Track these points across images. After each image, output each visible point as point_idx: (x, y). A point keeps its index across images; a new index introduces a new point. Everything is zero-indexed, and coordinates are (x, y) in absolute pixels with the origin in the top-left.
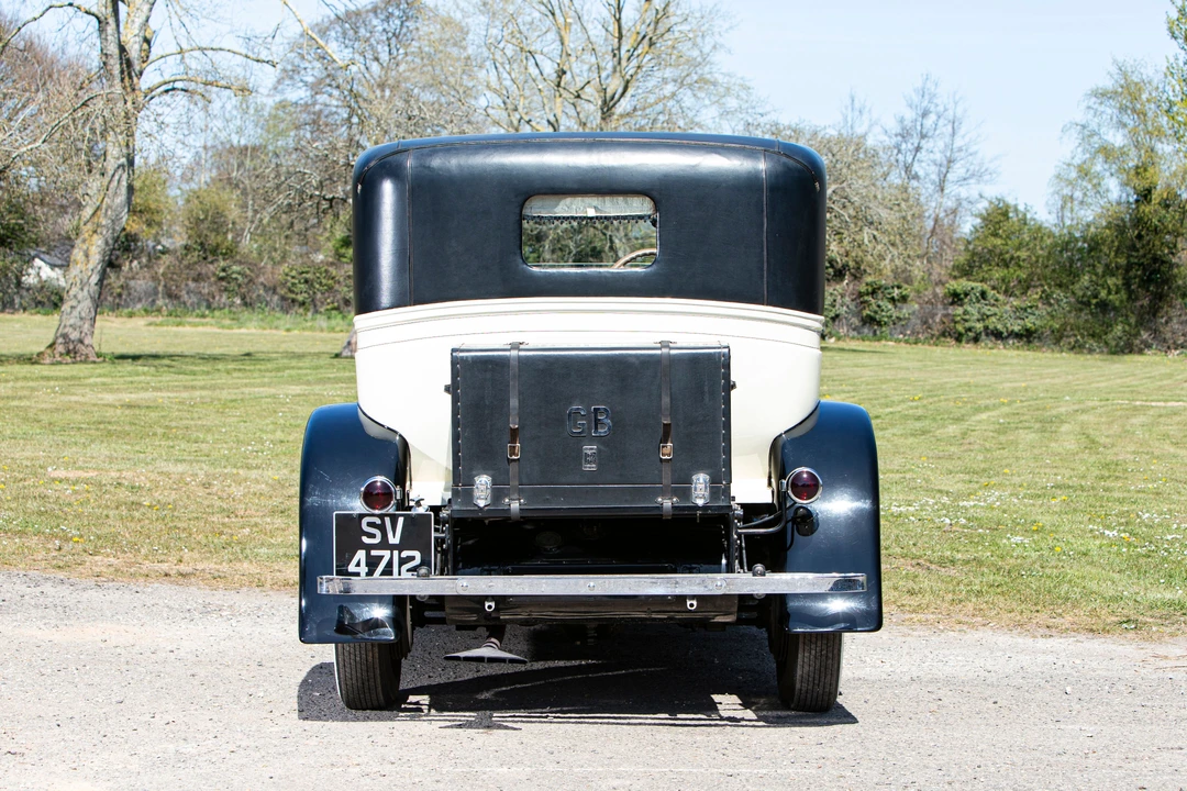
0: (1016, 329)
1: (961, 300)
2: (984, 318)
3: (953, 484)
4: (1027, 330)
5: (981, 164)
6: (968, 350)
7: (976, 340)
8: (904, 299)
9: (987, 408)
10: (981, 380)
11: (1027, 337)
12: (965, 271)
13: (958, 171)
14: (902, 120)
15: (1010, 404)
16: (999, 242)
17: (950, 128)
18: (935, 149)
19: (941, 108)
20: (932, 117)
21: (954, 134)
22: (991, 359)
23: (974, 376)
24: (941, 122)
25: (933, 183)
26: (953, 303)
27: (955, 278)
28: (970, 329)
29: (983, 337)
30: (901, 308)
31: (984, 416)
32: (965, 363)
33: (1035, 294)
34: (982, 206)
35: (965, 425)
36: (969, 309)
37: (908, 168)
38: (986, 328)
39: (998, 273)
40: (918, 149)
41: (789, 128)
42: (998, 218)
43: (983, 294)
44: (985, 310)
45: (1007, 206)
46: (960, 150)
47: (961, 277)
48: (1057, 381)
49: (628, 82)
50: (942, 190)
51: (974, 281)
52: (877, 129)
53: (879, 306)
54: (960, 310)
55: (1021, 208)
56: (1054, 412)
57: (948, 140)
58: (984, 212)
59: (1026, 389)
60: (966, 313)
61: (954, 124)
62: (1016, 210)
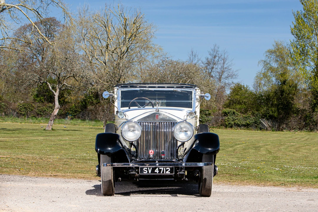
0: (244, 123)
1: (227, 115)
2: (234, 120)
3: (235, 160)
4: (247, 124)
5: (233, 72)
6: (229, 130)
7: (231, 127)
8: (210, 114)
9: (239, 144)
10: (235, 138)
11: (247, 126)
12: (228, 106)
13: (225, 75)
14: (207, 59)
15: (245, 143)
16: (238, 97)
17: (223, 61)
18: (218, 68)
19: (220, 55)
20: (217, 58)
21: (224, 63)
22: (236, 132)
23: (232, 137)
24: (220, 60)
25: (217, 78)
26: (225, 116)
27: (225, 108)
28: (230, 124)
29: (234, 126)
30: (208, 117)
31: (238, 146)
32: (229, 133)
33: (249, 113)
34: (233, 86)
35: (234, 148)
37: (210, 73)
38: (235, 123)
39: (238, 106)
40: (213, 68)
41: (175, 62)
42: (238, 89)
43: (234, 113)
44: (235, 118)
45: (241, 86)
46: (226, 68)
47: (228, 107)
48: (258, 138)
49: (128, 48)
50: (220, 81)
51: (231, 109)
52: (200, 62)
53: (202, 116)
54: (227, 118)
55: (245, 86)
56: (258, 145)
57: (222, 65)
58: (233, 87)
59: (249, 140)
60: (228, 118)
61: (224, 60)
62: (244, 87)
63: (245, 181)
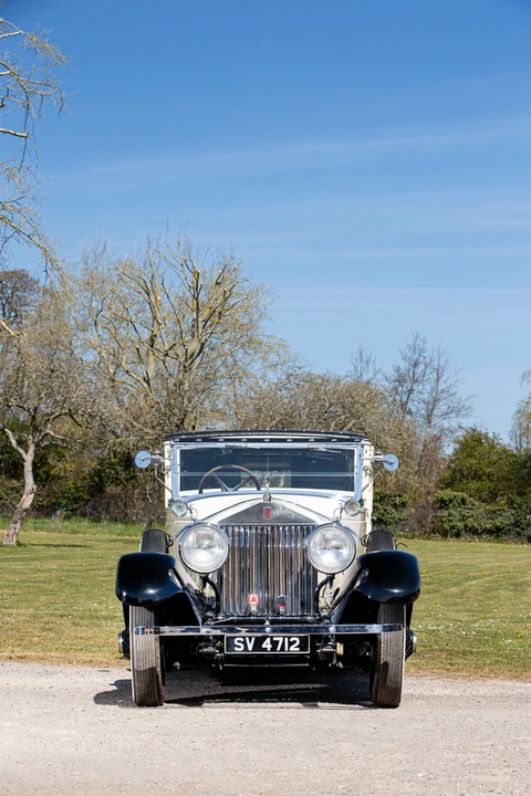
0: (488, 526)
1: (447, 505)
2: (463, 518)
3: (464, 617)
4: (497, 528)
5: (459, 403)
6: (452, 543)
7: (458, 535)
8: (404, 505)
9: (475, 578)
10: (467, 562)
11: (496, 533)
12: (449, 483)
13: (442, 407)
14: (398, 370)
15: (490, 575)
16: (474, 461)
17: (435, 374)
18: (424, 391)
19: (428, 360)
20: (422, 367)
21: (438, 379)
22: (471, 548)
23: (460, 559)
24: (428, 371)
25: (423, 416)
26: (441, 508)
27: (442, 489)
28: (453, 527)
29: (463, 533)
30: (402, 512)
31: (474, 582)
32: (452, 551)
33: (502, 501)
34: (460, 434)
35: (462, 588)
36: (452, 512)
37: (403, 405)
38: (466, 526)
39: (474, 485)
40: (411, 391)
41: (319, 377)
42: (474, 443)
43: (463, 501)
44: (465, 513)
45: (480, 434)
46: (443, 391)
47: (447, 488)
48: (521, 562)
49: (203, 344)
50: (430, 422)
51: (457, 491)
52: (380, 376)
53: (385, 510)
54: (446, 513)
55: (491, 435)
56: (522, 580)
57: (433, 384)
58: (462, 438)
59: (500, 567)
60: (450, 515)
61: (439, 373)
62: (487, 437)
63: (487, 670)
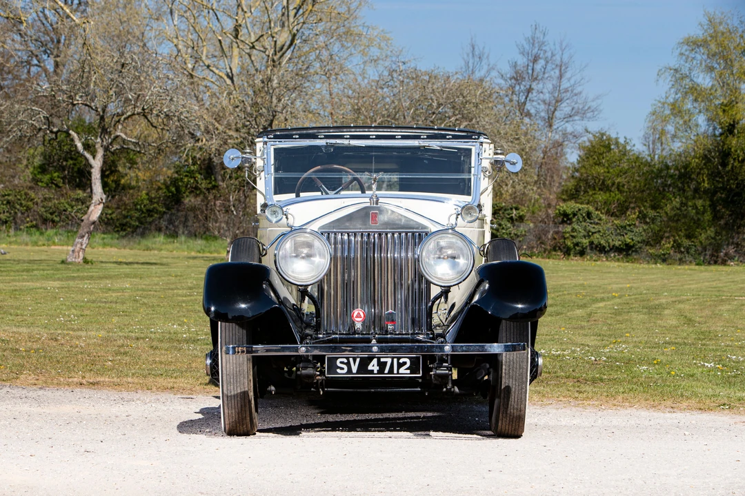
0: (617, 243)
1: (570, 219)
2: (588, 234)
3: (592, 341)
4: (627, 245)
5: (585, 103)
6: (575, 262)
7: (582, 253)
8: (521, 218)
9: (602, 300)
10: (593, 283)
11: (626, 251)
12: (573, 195)
13: (565, 109)
14: (515, 65)
15: (620, 297)
16: (601, 170)
17: (557, 71)
18: (544, 90)
19: (549, 54)
20: (541, 63)
21: (561, 77)
22: (596, 268)
23: (585, 280)
24: (549, 67)
25: (543, 119)
26: (563, 222)
27: (564, 200)
28: (577, 244)
29: (588, 250)
30: (518, 227)
31: (601, 305)
32: (575, 271)
33: (633, 215)
34: (586, 139)
35: (589, 310)
36: (576, 227)
37: (521, 106)
38: (591, 243)
39: (601, 197)
40: (529, 90)
42: (601, 149)
43: (589, 215)
44: (591, 228)
45: (609, 139)
46: (566, 91)
47: (571, 199)
48: (655, 284)
49: (295, 35)
50: (551, 126)
51: (582, 203)
52: (494, 73)
54: (569, 228)
55: (622, 141)
57: (555, 82)
58: (588, 144)
59: (631, 288)
60: (573, 230)
61: (562, 68)
62: (617, 143)
